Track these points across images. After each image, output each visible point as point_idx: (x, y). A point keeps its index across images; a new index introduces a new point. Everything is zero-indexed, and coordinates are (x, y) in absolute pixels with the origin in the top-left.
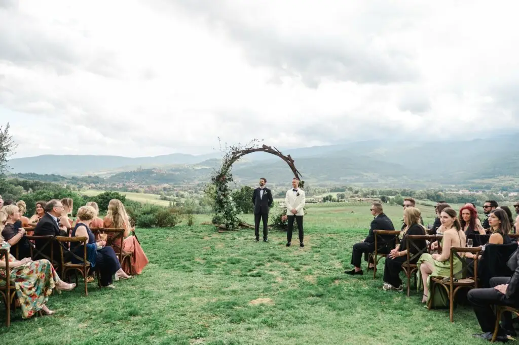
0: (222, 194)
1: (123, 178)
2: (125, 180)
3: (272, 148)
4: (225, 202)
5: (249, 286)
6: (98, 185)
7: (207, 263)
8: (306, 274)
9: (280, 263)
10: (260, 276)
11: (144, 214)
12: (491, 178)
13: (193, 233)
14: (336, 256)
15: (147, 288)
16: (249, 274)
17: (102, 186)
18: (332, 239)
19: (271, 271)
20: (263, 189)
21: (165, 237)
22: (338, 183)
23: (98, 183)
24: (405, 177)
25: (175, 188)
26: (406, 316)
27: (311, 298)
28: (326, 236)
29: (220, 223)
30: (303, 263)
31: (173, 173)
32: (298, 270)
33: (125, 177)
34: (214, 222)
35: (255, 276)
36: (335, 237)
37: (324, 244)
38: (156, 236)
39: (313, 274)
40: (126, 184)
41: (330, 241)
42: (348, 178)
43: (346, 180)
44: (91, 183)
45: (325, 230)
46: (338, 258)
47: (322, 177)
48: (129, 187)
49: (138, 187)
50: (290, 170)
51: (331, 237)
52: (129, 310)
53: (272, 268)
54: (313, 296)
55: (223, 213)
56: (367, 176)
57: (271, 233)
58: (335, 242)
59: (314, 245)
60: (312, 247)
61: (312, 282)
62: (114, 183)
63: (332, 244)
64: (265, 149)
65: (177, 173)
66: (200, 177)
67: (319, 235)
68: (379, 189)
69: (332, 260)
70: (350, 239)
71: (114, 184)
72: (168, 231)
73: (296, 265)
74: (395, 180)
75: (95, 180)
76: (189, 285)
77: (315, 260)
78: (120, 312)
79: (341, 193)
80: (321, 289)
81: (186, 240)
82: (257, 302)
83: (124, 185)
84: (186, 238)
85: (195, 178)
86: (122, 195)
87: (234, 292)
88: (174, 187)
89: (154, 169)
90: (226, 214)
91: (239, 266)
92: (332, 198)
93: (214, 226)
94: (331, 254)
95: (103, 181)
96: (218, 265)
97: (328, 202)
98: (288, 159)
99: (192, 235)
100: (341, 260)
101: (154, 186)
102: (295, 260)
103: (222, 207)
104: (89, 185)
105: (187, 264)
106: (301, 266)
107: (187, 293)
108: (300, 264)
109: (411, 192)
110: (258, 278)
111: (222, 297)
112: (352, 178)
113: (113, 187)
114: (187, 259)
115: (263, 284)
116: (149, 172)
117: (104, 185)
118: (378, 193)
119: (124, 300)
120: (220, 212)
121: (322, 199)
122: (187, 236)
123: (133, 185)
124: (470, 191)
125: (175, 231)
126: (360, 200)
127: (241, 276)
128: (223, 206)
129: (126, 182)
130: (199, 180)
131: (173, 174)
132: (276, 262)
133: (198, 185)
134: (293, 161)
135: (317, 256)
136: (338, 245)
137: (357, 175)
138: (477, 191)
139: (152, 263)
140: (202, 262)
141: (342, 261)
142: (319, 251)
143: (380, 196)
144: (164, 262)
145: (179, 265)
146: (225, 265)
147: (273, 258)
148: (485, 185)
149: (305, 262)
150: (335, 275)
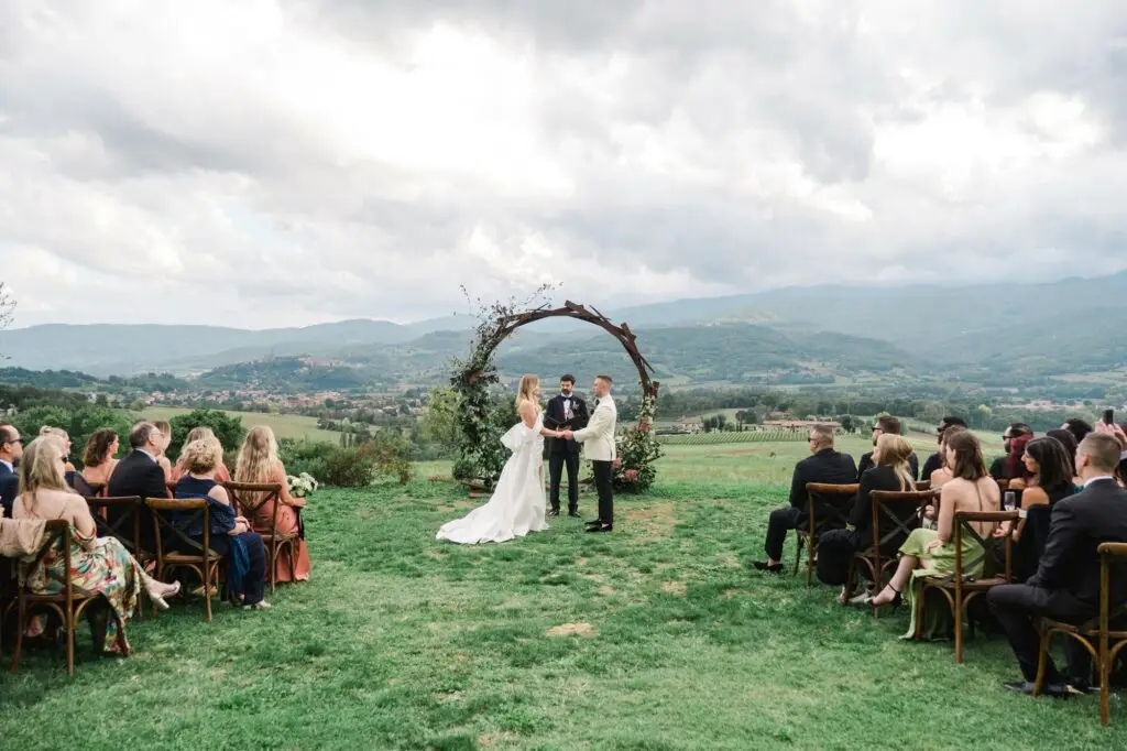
0: (476, 412)
1: (230, 379)
2: (235, 383)
3: (586, 308)
4: (482, 431)
5: (544, 602)
6: (172, 396)
7: (450, 559)
8: (663, 578)
9: (606, 558)
10: (565, 583)
11: (302, 458)
12: (1105, 370)
13: (412, 499)
14: (728, 545)
15: (334, 606)
16: (542, 579)
17: (181, 398)
18: (721, 509)
19: (589, 573)
20: (570, 399)
21: (352, 507)
22: (740, 386)
23: (170, 389)
24: (899, 372)
25: (354, 402)
26: (869, 652)
27: (674, 623)
28: (709, 504)
29: (471, 478)
30: (657, 558)
31: (349, 365)
32: (646, 570)
33: (235, 376)
34: (458, 475)
35: (555, 584)
36: (727, 504)
37: (702, 522)
38: (332, 505)
39: (678, 579)
40: (238, 392)
41: (718, 514)
42: (764, 375)
43: (759, 378)
44: (155, 390)
45: (706, 490)
46: (734, 548)
47: (700, 371)
48: (245, 399)
49: (265, 399)
50: (626, 356)
51: (721, 505)
52: (304, 644)
53: (591, 569)
54: (679, 619)
55: (479, 455)
56: (806, 369)
57: (587, 497)
58: (727, 516)
59: (681, 522)
60: (677, 526)
61: (676, 593)
62: (208, 389)
63: (721, 520)
64: (570, 310)
65: (359, 366)
66: (413, 374)
67: (693, 501)
68: (837, 400)
69: (721, 551)
70: (760, 508)
71: (209, 393)
72: (355, 495)
73: (644, 561)
74: (874, 378)
75: (163, 383)
76: (418, 601)
77: (683, 553)
78: (287, 648)
79: (746, 410)
80: (695, 607)
81: (398, 513)
82: (563, 631)
83: (232, 394)
84: (399, 510)
85: (400, 377)
86: (231, 418)
87: (514, 613)
88: (352, 399)
89: (304, 356)
90: (484, 456)
91: (521, 564)
92: (726, 422)
93: (457, 483)
94: (719, 540)
95: (183, 386)
96: (475, 564)
97: (715, 432)
98: (622, 333)
99: (411, 504)
100: (739, 551)
101: (303, 397)
102: (640, 553)
103: (476, 441)
104: (150, 394)
105: (408, 560)
106: (652, 563)
107: (417, 615)
108: (652, 559)
109: (912, 406)
110: (562, 587)
111: (489, 622)
112: (772, 374)
113: (209, 398)
114: (407, 551)
115: (572, 597)
116: (292, 364)
117: (186, 396)
118: (834, 410)
119: (289, 628)
120: (470, 452)
121: (702, 425)
122: (400, 506)
123: (255, 394)
124: (1054, 402)
125: (372, 495)
126: (793, 427)
127: (527, 583)
128: (479, 439)
129: (238, 388)
130: (410, 382)
131: (348, 368)
132: (599, 557)
133: (409, 394)
134: (634, 337)
135: (687, 544)
136: (734, 522)
137: (784, 367)
138: (1071, 404)
139: (333, 559)
140: (439, 557)
141: (741, 554)
142: (693, 535)
143: (838, 416)
144: (357, 558)
145: (389, 564)
146: (490, 563)
147: (593, 549)
148: (1091, 389)
149: (663, 556)
150: (725, 580)
